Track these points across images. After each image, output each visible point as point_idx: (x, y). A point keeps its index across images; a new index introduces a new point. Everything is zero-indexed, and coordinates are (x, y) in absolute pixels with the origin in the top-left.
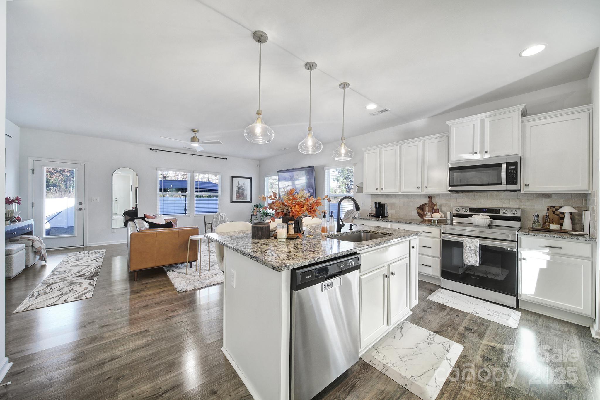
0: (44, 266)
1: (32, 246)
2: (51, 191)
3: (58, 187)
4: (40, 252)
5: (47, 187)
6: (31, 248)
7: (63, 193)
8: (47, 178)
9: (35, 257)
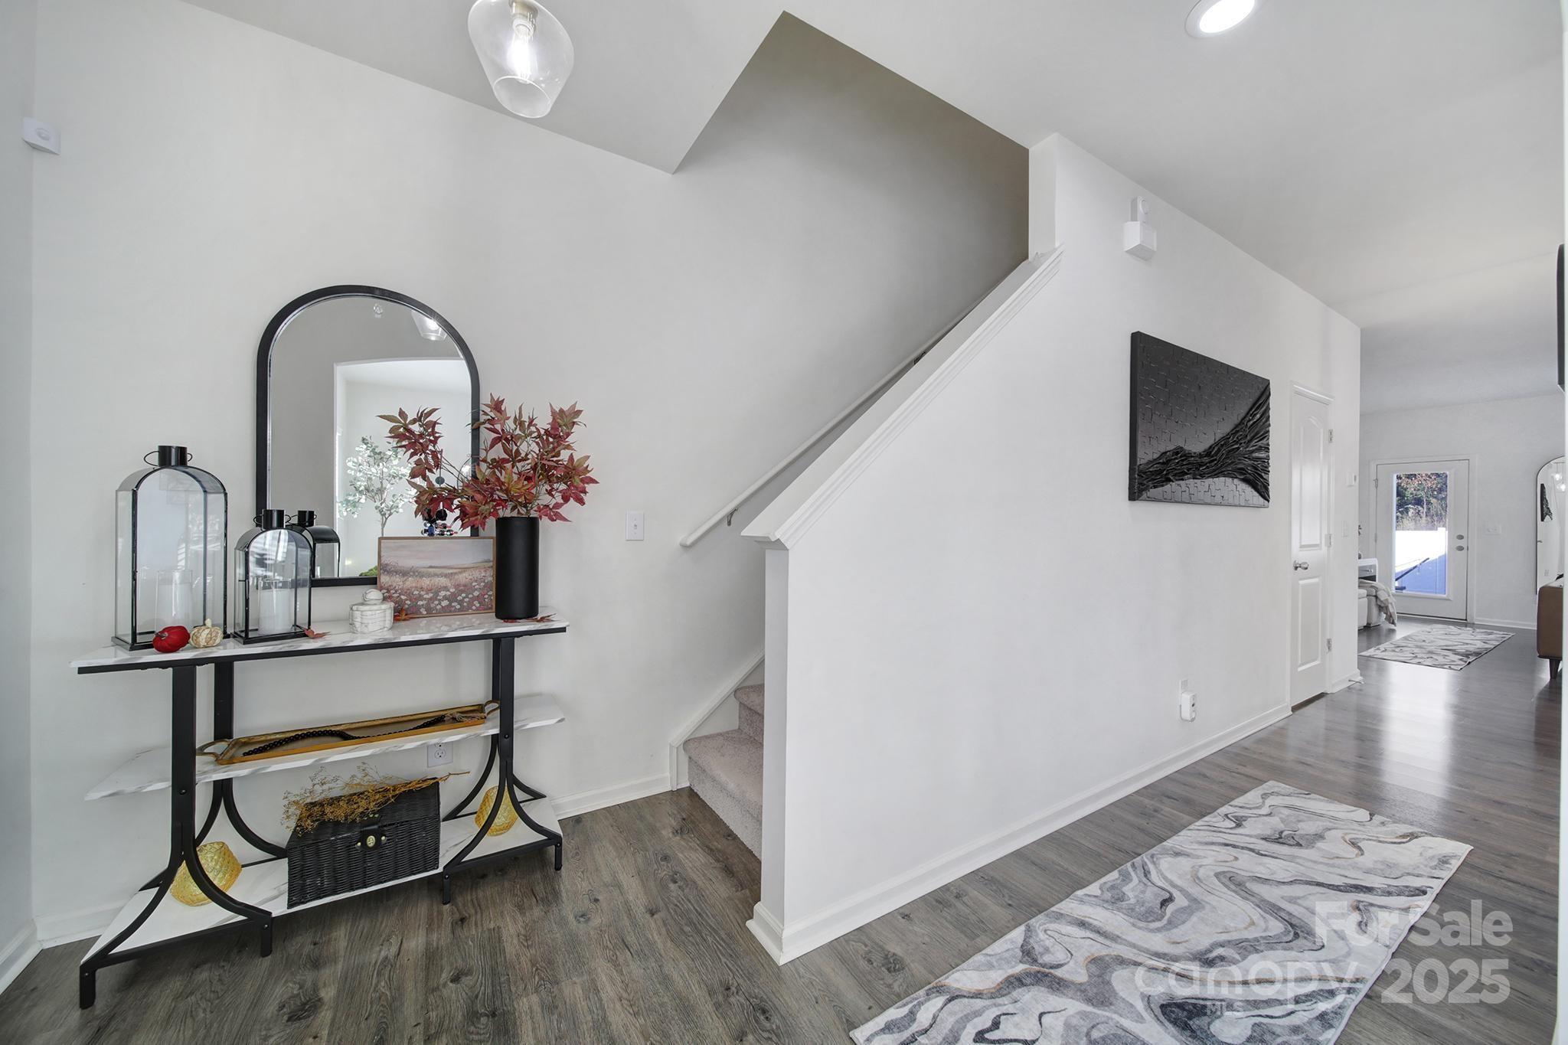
0: (1393, 631)
1: (1376, 597)
2: (1410, 514)
3: (1425, 506)
4: (1387, 607)
5: (1399, 506)
6: (1374, 599)
7: (1436, 518)
8: (1399, 485)
9: (1379, 615)
